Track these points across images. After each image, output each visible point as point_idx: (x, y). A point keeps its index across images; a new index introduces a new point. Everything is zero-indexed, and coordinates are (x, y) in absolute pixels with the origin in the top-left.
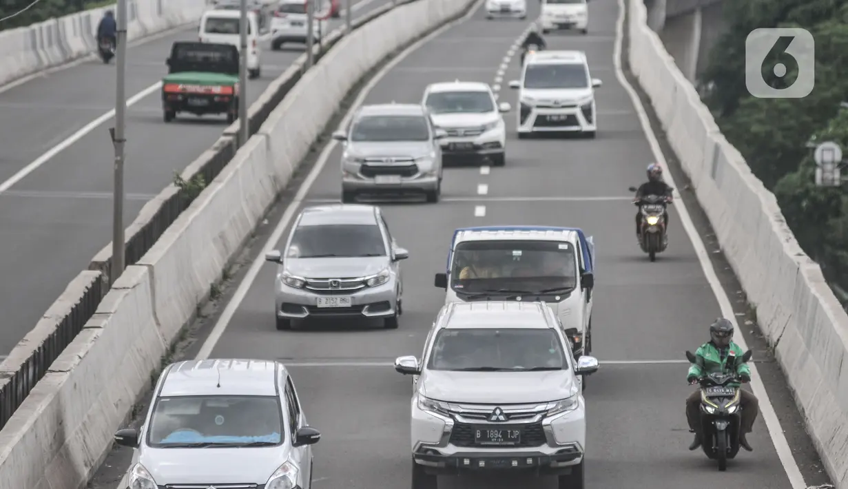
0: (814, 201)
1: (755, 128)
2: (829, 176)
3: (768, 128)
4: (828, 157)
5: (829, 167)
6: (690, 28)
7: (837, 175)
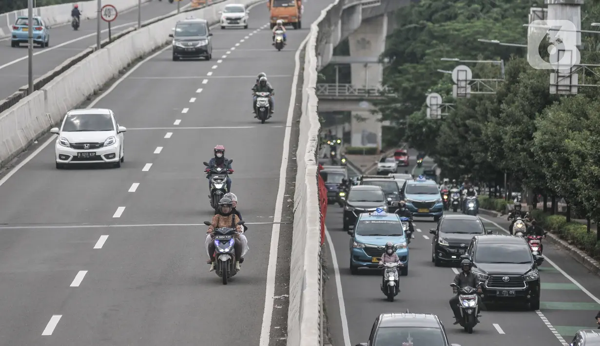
0: (430, 128)
1: (405, 85)
2: (435, 113)
3: (412, 84)
4: (434, 102)
5: (434, 108)
6: (382, 25)
7: (439, 112)
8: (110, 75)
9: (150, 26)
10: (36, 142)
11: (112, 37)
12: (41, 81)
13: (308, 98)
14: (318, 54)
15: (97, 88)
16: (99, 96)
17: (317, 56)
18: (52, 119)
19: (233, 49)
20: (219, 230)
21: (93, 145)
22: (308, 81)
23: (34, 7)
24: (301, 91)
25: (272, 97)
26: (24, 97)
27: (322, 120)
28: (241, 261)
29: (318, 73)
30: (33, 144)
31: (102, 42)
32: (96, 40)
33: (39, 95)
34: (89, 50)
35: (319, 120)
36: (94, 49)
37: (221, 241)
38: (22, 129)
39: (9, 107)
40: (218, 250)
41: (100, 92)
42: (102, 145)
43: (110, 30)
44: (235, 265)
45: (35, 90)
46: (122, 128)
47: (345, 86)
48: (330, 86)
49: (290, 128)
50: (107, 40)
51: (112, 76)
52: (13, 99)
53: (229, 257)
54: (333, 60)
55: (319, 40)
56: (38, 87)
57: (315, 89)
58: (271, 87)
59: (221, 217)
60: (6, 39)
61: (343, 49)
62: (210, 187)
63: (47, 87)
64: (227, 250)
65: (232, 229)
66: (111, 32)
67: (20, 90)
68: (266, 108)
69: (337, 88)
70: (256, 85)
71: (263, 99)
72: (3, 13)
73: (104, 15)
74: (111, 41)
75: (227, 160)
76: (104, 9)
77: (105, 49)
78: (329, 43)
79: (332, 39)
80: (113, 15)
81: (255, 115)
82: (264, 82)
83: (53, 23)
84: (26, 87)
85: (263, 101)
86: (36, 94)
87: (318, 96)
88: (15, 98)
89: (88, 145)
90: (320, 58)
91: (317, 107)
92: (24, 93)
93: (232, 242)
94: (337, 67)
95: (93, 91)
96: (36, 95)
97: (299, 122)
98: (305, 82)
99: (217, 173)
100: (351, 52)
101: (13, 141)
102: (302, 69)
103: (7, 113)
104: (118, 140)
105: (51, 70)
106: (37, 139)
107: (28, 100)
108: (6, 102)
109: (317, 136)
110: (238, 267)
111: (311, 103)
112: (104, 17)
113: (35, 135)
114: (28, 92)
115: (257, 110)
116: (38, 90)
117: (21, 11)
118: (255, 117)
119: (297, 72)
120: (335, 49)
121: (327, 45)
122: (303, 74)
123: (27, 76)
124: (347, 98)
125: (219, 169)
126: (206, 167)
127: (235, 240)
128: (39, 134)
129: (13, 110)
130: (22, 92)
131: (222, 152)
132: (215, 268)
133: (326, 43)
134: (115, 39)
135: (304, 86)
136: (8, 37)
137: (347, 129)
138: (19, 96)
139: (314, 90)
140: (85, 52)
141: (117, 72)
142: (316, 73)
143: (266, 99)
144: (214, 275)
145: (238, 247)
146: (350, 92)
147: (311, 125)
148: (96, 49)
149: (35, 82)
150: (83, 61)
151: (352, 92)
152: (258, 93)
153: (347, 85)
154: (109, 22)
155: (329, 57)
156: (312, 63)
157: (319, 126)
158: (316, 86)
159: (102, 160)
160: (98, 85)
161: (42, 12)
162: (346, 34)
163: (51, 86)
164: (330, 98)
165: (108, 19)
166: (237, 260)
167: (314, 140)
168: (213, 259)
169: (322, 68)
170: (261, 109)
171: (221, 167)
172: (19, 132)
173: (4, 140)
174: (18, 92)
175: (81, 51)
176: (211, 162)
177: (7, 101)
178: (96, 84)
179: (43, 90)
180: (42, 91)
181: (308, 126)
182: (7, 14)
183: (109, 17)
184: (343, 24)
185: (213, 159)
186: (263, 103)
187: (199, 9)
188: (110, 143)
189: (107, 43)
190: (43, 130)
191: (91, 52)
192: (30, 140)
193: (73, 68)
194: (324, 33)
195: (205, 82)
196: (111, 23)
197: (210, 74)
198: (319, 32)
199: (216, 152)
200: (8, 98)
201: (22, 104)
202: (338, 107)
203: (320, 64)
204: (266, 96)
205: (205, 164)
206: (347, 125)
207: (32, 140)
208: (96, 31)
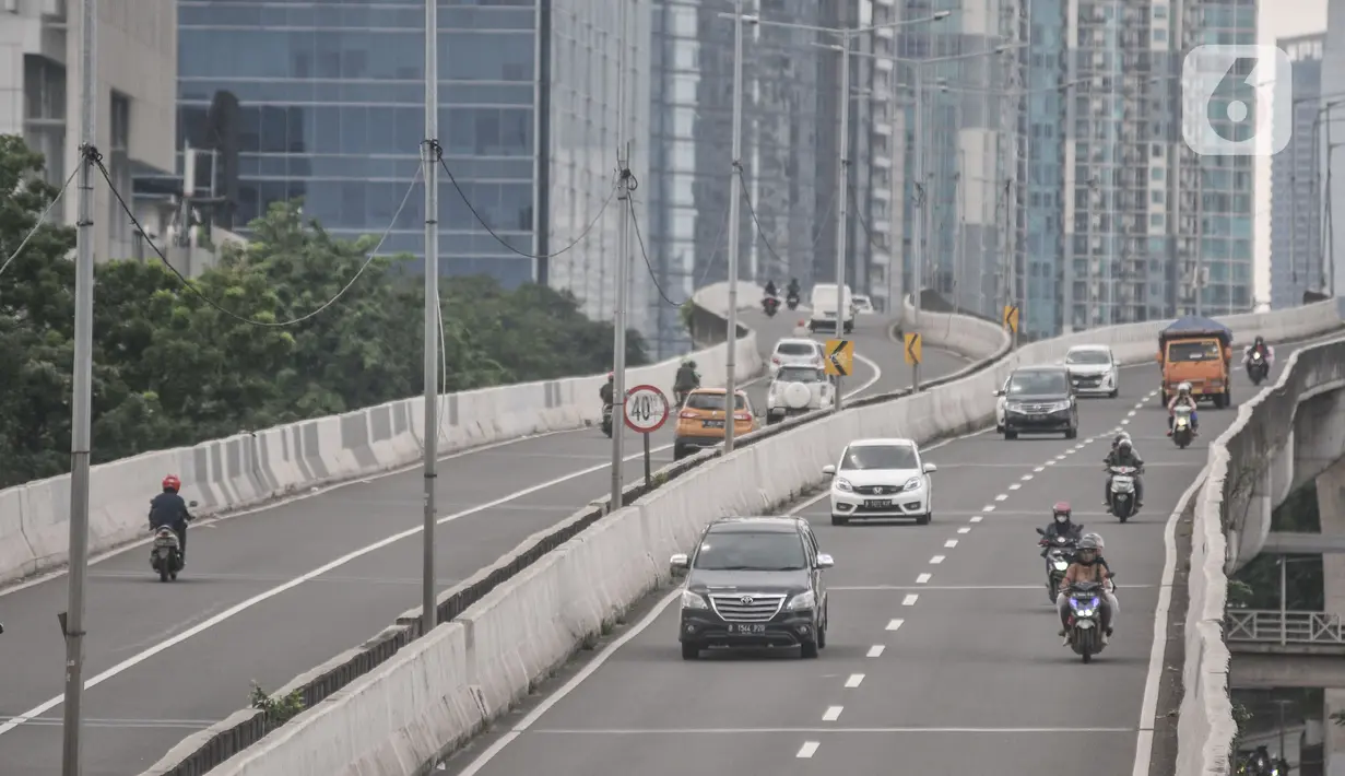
8: (649, 582)
9: (758, 445)
10: (442, 767)
11: (653, 474)
12: (456, 595)
13: (1202, 649)
14: (1227, 527)
15: (611, 615)
16: (616, 638)
17: (1224, 531)
18: (485, 703)
19: (989, 509)
20: (1077, 584)
21: (887, 490)
22: (1202, 600)
23: (440, 391)
24: (1181, 629)
25: (1141, 477)
26: (410, 640)
27: (1242, 712)
28: (1109, 632)
29: (1230, 577)
30: (433, 772)
31: (626, 489)
32: (609, 483)
33: (451, 637)
34: (590, 510)
35: (1233, 712)
36: (605, 507)
37: (1079, 600)
38: (405, 730)
39: (370, 669)
40: (1075, 612)
41: (620, 626)
42: (900, 489)
43: (647, 456)
44: (1100, 638)
45: (439, 623)
46: (930, 466)
47: (1307, 617)
48: (1260, 616)
49: (1151, 733)
50: (641, 482)
51: (653, 581)
52: (379, 647)
53: (1092, 624)
54: (1273, 543)
55: (1230, 488)
56: (449, 612)
57: (1221, 624)
58: (1139, 458)
59: (1081, 567)
60: (363, 480)
61: (1300, 511)
62: (1048, 568)
63: (475, 611)
64: (1089, 613)
65: (1096, 584)
66: (651, 459)
67: (400, 621)
68: (1129, 495)
69: (1284, 621)
70: (1112, 454)
71: (1124, 478)
72: (357, 408)
73: (633, 414)
74: (650, 486)
75: (1074, 526)
76: (633, 397)
77: (633, 509)
78: (1262, 495)
79: (1269, 481)
80: (655, 413)
81: (1108, 508)
82: (1126, 448)
83: (491, 435)
84: (416, 612)
85: (1123, 481)
86: (442, 632)
87: (1228, 643)
88: (384, 643)
89: (880, 489)
90: (1234, 535)
91: (1228, 675)
92: (412, 630)
93: (1096, 602)
94: (1282, 563)
95: (599, 625)
96: (444, 635)
97: (1174, 717)
98: (1191, 604)
99: (1058, 546)
100: (1323, 524)
101: (378, 761)
102: (1184, 567)
103: (363, 687)
104: (924, 482)
105: (485, 566)
106: (445, 757)
107: (420, 651)
108: (360, 655)
109: (1226, 759)
110: (1105, 639)
111: (1210, 663)
112: (633, 419)
113: (439, 747)
114: (420, 627)
115: (1112, 498)
116: (449, 621)
117: (406, 401)
118: (1109, 511)
119: (1168, 577)
120: (1277, 513)
121: (1255, 501)
122: (1186, 580)
123: (421, 581)
124: (1313, 650)
125: (1062, 540)
126: (1042, 536)
127: (1101, 601)
128: (450, 744)
129: (381, 676)
130: (405, 627)
131: (1066, 514)
132: (1070, 641)
133: (1252, 495)
134: (660, 481)
135: (1189, 616)
136: (370, 474)
137: (1311, 740)
138: (396, 638)
139: (1219, 628)
140: (578, 516)
141: (665, 573)
142: (1223, 581)
143: (1130, 479)
144: (1070, 652)
145: (1104, 611)
146: (1320, 632)
147: (1209, 727)
148: (609, 507)
149: (441, 598)
150: (574, 541)
151: (1326, 635)
152: (1114, 468)
153: (1313, 614)
154: (646, 432)
155: (1262, 534)
156: (1213, 549)
157: (1233, 728)
158: (1225, 616)
159: (900, 510)
160: (614, 607)
161: (462, 408)
162: (1308, 471)
163: (482, 612)
164: (1264, 649)
165: (642, 424)
166: (1103, 629)
167: (1220, 770)
168: (1067, 627)
169: (1241, 565)
170: (1119, 498)
171: (1065, 536)
172: (394, 739)
173: (355, 761)
174: (393, 628)
175: (569, 514)
176: (1049, 529)
177: (363, 651)
178: (610, 603)
179: (463, 621)
180: (460, 625)
181: (1203, 729)
182: (368, 410)
183: (646, 418)
184: (1298, 442)
185: (1052, 525)
186: (1123, 485)
187: (895, 396)
188: (914, 486)
189: (640, 492)
190: (460, 732)
191: (596, 516)
192: (424, 760)
193: (547, 560)
194: (1246, 470)
195: (910, 600)
196: (651, 434)
197: (924, 578)
198: (1230, 465)
199: (1056, 514)
200: (368, 645)
201: (404, 660)
202: (1286, 676)
203: (1234, 555)
204: (1130, 474)
205: (1039, 531)
206: (1311, 725)
207: (430, 761)
208: (610, 457)
